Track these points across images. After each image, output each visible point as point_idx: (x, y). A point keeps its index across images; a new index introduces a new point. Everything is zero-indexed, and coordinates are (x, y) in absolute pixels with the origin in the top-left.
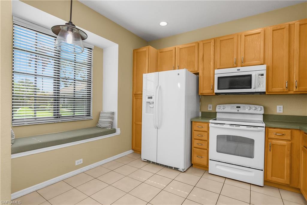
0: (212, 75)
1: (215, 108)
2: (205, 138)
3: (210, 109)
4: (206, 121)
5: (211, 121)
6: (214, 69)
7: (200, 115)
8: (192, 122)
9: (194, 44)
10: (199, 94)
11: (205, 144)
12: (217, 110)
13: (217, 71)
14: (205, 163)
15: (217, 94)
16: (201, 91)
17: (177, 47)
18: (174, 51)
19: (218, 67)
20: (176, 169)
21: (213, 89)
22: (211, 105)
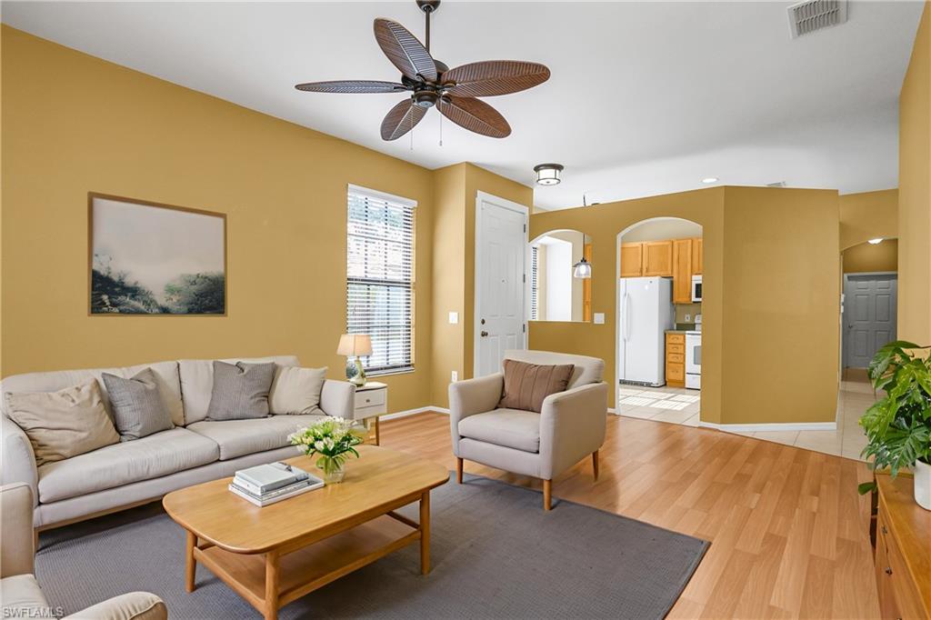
0: (689, 280)
1: (693, 318)
2: (681, 351)
3: (687, 320)
4: (682, 332)
5: (687, 332)
6: (692, 274)
7: (675, 328)
8: (665, 334)
9: (667, 243)
10: (674, 302)
11: (681, 357)
12: (696, 322)
13: (694, 277)
14: (681, 379)
15: (694, 302)
16: (675, 300)
17: (644, 243)
18: (640, 249)
19: (696, 272)
20: (649, 385)
21: (690, 296)
22: (689, 316)
